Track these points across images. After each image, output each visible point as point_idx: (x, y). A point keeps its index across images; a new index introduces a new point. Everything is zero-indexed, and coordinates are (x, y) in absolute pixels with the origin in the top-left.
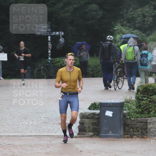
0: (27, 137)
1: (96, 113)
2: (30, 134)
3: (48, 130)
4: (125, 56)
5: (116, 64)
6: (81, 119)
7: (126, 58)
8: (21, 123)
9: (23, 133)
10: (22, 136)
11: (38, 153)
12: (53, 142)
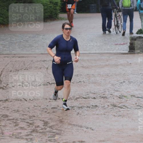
0: (93, 54)
1: (141, 36)
2: (94, 52)
3: (108, 49)
4: (122, 4)
5: (115, 10)
6: (131, 41)
7: (123, 5)
8: (89, 44)
9: (90, 51)
10: (90, 53)
11: (100, 65)
12: (111, 58)
